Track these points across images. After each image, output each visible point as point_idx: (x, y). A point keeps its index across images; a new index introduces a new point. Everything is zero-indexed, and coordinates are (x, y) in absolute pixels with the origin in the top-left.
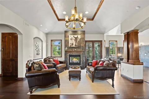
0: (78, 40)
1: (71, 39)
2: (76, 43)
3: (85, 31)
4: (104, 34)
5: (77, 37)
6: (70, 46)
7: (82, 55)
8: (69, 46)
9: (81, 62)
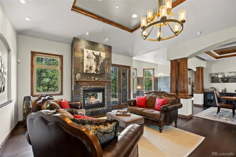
0: (101, 61)
1: (87, 58)
2: (97, 66)
3: (111, 47)
4: (132, 57)
5: (99, 54)
6: (87, 71)
7: (107, 88)
8: (84, 72)
9: (106, 101)
